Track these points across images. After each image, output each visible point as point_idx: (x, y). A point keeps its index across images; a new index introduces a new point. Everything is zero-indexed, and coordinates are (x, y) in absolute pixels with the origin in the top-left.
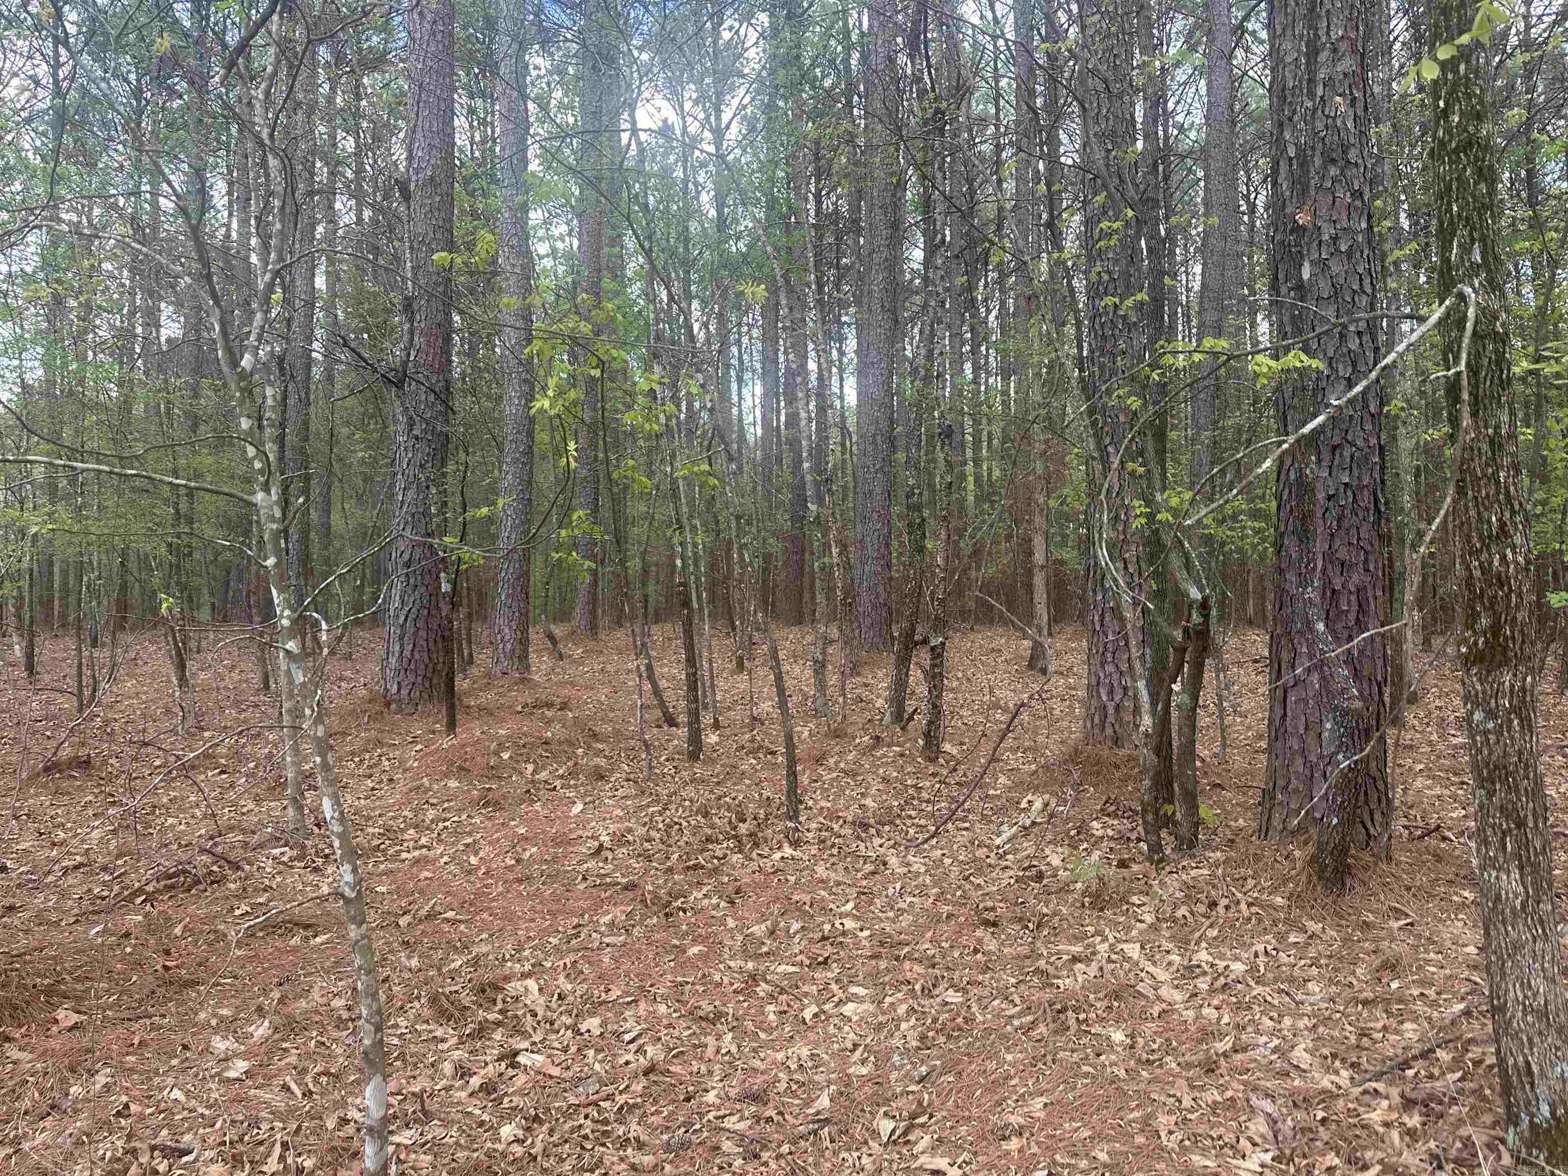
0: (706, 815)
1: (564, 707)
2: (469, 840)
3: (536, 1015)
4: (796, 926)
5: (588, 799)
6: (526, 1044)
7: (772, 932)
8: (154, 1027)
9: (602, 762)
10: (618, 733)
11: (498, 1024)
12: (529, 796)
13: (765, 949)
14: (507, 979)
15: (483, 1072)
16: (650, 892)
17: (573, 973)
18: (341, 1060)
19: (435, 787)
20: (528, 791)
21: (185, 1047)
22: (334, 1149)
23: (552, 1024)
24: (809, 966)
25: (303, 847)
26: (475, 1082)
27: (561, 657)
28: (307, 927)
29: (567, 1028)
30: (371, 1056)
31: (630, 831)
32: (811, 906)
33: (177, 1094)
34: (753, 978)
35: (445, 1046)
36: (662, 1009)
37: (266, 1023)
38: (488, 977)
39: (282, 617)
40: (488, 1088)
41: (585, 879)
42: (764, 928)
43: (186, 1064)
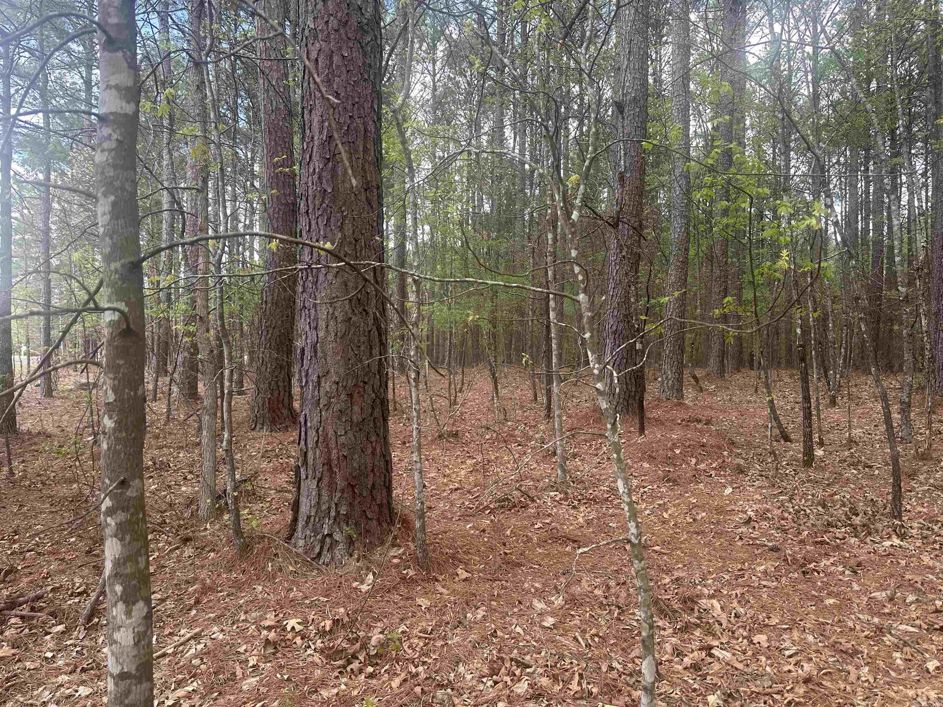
0: (824, 506)
1: (708, 422)
2: (661, 502)
3: (721, 625)
4: (911, 598)
5: (735, 486)
6: (716, 643)
7: (891, 599)
8: (504, 588)
9: (742, 462)
10: (749, 443)
11: (698, 626)
12: (695, 478)
13: (887, 611)
14: (699, 596)
15: (691, 656)
16: (790, 555)
17: (742, 600)
18: (605, 629)
19: (635, 466)
20: (694, 476)
21: (520, 602)
22: (607, 685)
23: (733, 633)
24: (927, 630)
25: (566, 493)
26: (687, 661)
27: (701, 390)
28: (574, 541)
29: (744, 638)
30: (647, 644)
31: (768, 510)
32: (922, 584)
33: (519, 629)
34: (880, 630)
35: (665, 633)
36: (810, 638)
37: (561, 598)
38: (688, 594)
39: (594, 368)
40: (695, 667)
41: (741, 538)
42: (884, 594)
43: (521, 613)
